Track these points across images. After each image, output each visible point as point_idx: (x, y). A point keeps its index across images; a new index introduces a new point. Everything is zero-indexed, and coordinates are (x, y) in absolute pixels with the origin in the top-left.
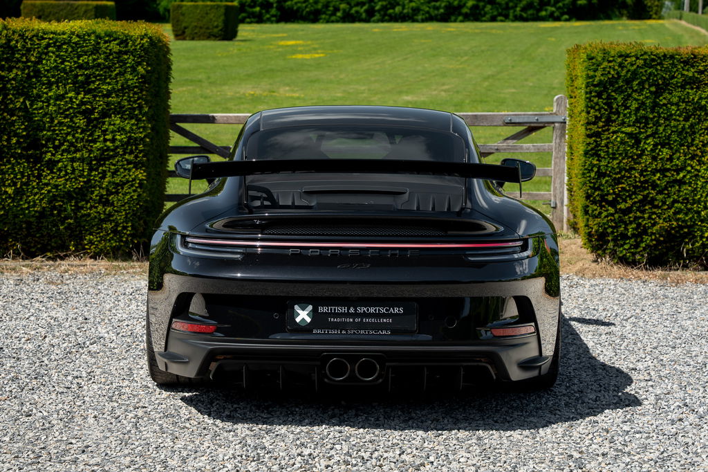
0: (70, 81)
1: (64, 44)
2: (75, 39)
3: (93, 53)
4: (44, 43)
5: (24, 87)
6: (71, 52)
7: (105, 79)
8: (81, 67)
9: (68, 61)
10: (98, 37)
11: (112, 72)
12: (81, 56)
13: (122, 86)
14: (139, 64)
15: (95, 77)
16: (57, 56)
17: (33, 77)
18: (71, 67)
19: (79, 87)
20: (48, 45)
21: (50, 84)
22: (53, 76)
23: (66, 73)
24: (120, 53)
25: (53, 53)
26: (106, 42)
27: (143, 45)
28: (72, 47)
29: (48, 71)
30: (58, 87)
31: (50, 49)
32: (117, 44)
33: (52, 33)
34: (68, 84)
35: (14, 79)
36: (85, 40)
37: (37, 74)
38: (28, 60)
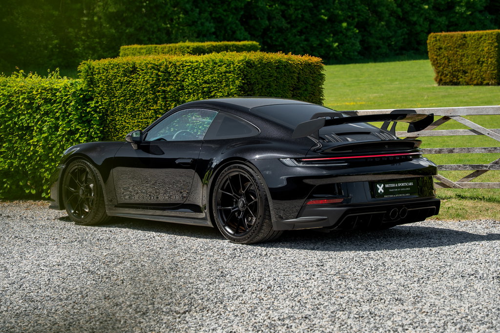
0: (200, 91)
1: (196, 69)
2: (202, 65)
3: (211, 74)
4: (185, 68)
5: (176, 96)
6: (200, 73)
7: (219, 89)
8: (205, 82)
9: (199, 79)
10: (216, 63)
11: (222, 84)
12: (205, 75)
13: (228, 93)
14: (238, 78)
15: (214, 88)
16: (193, 76)
17: (180, 90)
18: (200, 83)
19: (206, 95)
20: (188, 70)
21: (189, 93)
22: (191, 89)
23: (198, 87)
24: (226, 72)
25: (190, 74)
26: (219, 66)
27: (239, 67)
28: (201, 70)
29: (188, 86)
30: (194, 95)
31: (189, 72)
32: (226, 67)
33: (190, 62)
34: (200, 93)
35: (170, 92)
36: (207, 66)
37: (183, 88)
38: (177, 79)
